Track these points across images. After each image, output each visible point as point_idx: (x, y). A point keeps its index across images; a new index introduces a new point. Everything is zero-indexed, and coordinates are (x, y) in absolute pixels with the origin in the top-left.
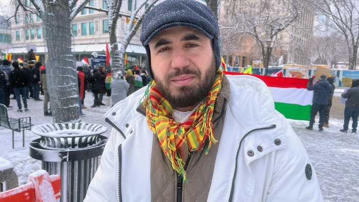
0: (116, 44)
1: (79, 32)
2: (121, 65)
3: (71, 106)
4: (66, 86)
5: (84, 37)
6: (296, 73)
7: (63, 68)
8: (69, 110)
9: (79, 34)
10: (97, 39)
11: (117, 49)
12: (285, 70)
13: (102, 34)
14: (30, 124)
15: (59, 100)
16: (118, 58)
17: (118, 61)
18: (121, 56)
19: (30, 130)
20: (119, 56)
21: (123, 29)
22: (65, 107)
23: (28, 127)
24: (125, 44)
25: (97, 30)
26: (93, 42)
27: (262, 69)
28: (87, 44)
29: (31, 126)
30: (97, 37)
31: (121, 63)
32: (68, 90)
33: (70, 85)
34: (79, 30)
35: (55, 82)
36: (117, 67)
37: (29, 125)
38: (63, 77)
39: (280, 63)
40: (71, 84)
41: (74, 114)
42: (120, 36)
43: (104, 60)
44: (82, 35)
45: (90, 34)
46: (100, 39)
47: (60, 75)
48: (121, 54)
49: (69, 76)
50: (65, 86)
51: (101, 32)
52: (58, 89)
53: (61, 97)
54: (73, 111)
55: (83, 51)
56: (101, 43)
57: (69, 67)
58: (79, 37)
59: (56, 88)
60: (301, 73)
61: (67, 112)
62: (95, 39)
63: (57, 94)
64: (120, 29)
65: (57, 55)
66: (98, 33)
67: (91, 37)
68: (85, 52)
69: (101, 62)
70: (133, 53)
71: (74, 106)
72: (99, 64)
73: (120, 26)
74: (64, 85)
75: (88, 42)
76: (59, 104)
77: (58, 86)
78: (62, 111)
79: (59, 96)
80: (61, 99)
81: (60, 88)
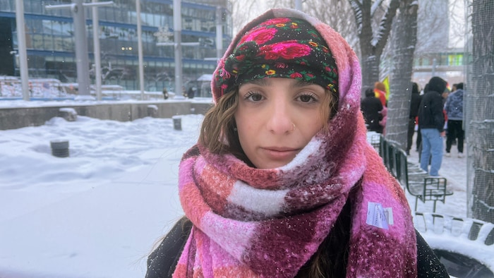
14: (445, 190)
15: (485, 152)
19: (443, 201)
23: (440, 196)
29: (445, 195)
35: (479, 110)
37: (442, 193)
52: (483, 127)
53: (488, 146)
59: (479, 125)
63: (481, 139)
76: (483, 162)
77: (486, 120)
78: (487, 179)
79: (485, 143)
80: (490, 150)
81: (488, 126)
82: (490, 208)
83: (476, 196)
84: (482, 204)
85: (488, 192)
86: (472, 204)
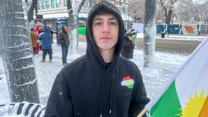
0: (71, 9)
1: (50, 6)
2: (76, 24)
3: (24, 68)
4: (18, 46)
5: (53, 9)
6: (189, 27)
7: (12, 27)
8: (22, 72)
9: (50, 7)
10: (61, 10)
11: (73, 13)
12: (181, 25)
13: (63, 7)
15: (11, 62)
16: (74, 19)
17: (74, 22)
18: (75, 18)
20: (74, 18)
21: (76, 3)
22: (18, 70)
24: (78, 9)
25: (60, 4)
26: (58, 11)
27: (165, 26)
28: (55, 13)
30: (61, 8)
31: (75, 23)
32: (20, 51)
33: (21, 45)
34: (50, 4)
35: (5, 42)
36: (73, 26)
38: (13, 37)
39: (174, 21)
40: (23, 44)
41: (28, 76)
42: (75, 7)
43: (64, 22)
44: (52, 8)
45: (57, 7)
46: (62, 9)
47: (10, 35)
48: (76, 16)
49: (20, 35)
50: (16, 47)
51: (63, 6)
52: (8, 50)
54: (26, 72)
55: (53, 17)
56: (63, 12)
57: (20, 26)
58: (50, 9)
59: (6, 49)
60: (192, 27)
61: (20, 75)
62: (60, 10)
63: (8, 56)
64: (74, 3)
65: (5, 13)
66: (61, 6)
67: (57, 9)
68: (54, 18)
69: (62, 23)
70: (83, 17)
71: (28, 67)
72: (61, 25)
73: (74, 1)
74: (14, 45)
75: (56, 12)
76: (11, 66)
77: (9, 47)
78: (15, 73)
79: (11, 58)
80: (13, 60)
81: (11, 50)
82: (19, 86)
83: (11, 82)
84: (15, 85)
85: (16, 79)
86: (10, 86)
